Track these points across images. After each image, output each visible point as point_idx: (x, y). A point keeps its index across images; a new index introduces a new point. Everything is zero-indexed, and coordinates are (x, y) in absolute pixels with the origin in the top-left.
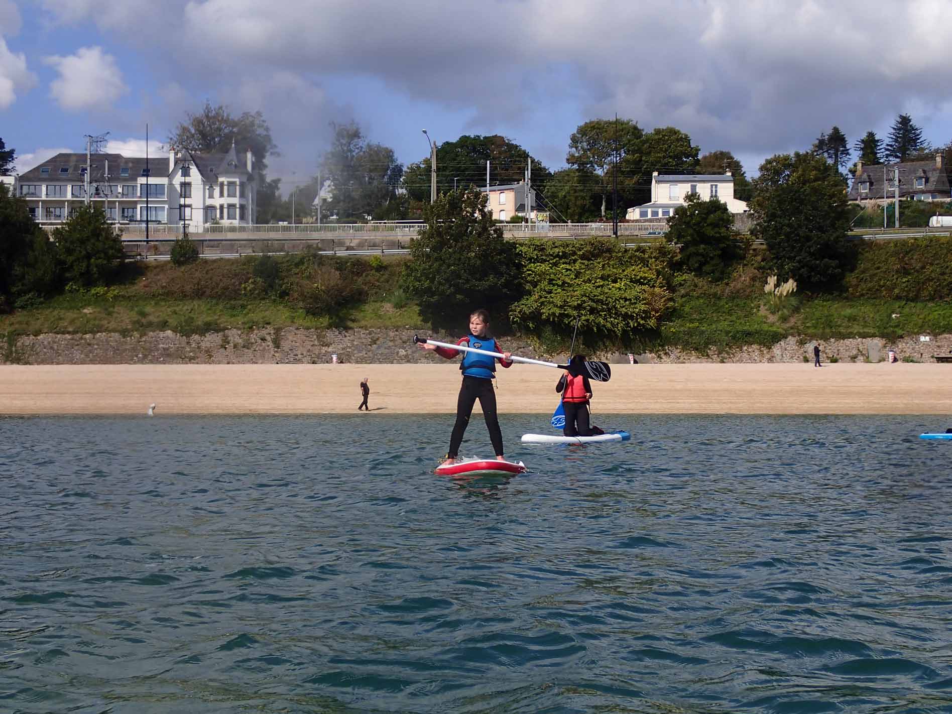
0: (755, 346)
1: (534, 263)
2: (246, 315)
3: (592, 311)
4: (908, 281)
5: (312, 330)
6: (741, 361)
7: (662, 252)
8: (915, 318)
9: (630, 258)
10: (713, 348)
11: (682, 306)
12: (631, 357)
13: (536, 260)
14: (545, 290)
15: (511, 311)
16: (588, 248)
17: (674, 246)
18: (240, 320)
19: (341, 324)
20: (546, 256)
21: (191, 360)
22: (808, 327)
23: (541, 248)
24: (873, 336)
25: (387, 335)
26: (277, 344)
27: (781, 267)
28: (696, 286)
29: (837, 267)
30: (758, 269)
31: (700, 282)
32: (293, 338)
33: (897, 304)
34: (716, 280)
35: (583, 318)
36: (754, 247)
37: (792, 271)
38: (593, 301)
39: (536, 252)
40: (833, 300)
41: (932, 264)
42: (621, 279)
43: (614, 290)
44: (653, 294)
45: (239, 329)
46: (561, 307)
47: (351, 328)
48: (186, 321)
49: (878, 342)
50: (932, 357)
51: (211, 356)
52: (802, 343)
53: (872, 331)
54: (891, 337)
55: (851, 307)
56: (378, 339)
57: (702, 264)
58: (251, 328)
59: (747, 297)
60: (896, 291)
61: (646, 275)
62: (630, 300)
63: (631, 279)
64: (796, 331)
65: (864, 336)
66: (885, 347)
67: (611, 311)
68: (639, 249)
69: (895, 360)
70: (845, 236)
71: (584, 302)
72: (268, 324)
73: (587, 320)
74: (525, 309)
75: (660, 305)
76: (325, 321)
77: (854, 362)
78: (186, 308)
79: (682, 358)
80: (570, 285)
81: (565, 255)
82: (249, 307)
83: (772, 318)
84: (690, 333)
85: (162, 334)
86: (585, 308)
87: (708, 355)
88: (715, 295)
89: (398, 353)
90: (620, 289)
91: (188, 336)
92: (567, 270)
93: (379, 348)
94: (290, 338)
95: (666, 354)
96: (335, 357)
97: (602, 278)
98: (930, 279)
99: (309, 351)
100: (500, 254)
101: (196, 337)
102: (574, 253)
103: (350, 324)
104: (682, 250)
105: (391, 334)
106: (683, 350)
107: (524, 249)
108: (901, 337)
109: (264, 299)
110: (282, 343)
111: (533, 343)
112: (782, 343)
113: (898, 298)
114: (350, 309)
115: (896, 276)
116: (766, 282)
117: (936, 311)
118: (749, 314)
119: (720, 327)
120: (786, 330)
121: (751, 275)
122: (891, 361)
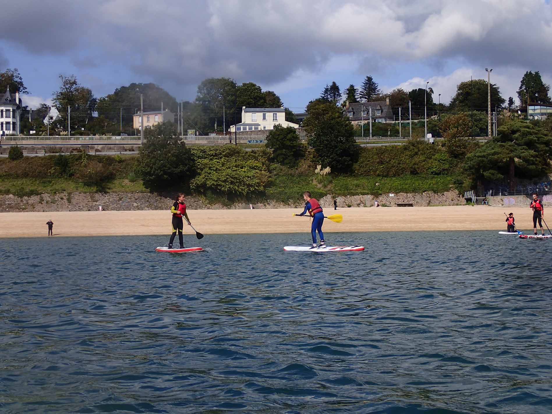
1: (201, 159)
2: (52, 186)
3: (232, 183)
4: (383, 167)
5: (88, 194)
7: (264, 153)
8: (387, 185)
9: (249, 156)
10: (291, 201)
11: (275, 180)
12: (251, 205)
13: (201, 158)
14: (207, 173)
15: (191, 183)
16: (228, 151)
17: (270, 150)
18: (49, 188)
19: (103, 190)
20: (207, 155)
21: (24, 210)
22: (337, 190)
23: (204, 152)
24: (368, 194)
25: (127, 196)
26: (69, 201)
27: (323, 161)
28: (281, 170)
29: (350, 160)
30: (312, 161)
31: (284, 168)
32: (77, 197)
33: (378, 178)
34: (291, 167)
35: (228, 186)
36: (309, 150)
37: (328, 163)
38: (232, 178)
39: (201, 153)
40: (348, 177)
41: (394, 159)
42: (245, 167)
43: (242, 172)
44: (261, 174)
45: (48, 193)
46: (216, 181)
47: (108, 192)
48: (20, 190)
49: (370, 197)
50: (395, 204)
51: (34, 208)
53: (367, 192)
54: (376, 195)
55: (357, 180)
56: (122, 198)
57: (284, 159)
58: (55, 193)
59: (307, 175)
60: (378, 172)
61: (258, 165)
62: (250, 177)
63: (250, 167)
64: (330, 192)
65: (363, 194)
66: (373, 199)
67: (241, 182)
68: (253, 152)
69: (378, 205)
70: (353, 145)
71: (228, 178)
72: (65, 190)
73: (230, 187)
74: (198, 182)
75: (265, 179)
76: (94, 189)
77: (359, 207)
78: (19, 183)
79: (276, 206)
80: (219, 170)
81: (216, 155)
82: (53, 182)
83: (319, 186)
84: (280, 193)
85: (7, 197)
86: (228, 182)
87: (289, 204)
88: (291, 174)
89: (133, 204)
90: (245, 172)
91: (21, 197)
92: (218, 162)
93: (123, 202)
94: (76, 198)
95: (268, 204)
96: (100, 208)
97: (236, 166)
98: (393, 166)
99: (86, 204)
100: (184, 155)
101: (26, 198)
102: (221, 154)
103: (108, 190)
104: (274, 152)
105: (129, 195)
106: (277, 202)
107: (195, 152)
108: (381, 194)
109: (60, 178)
110: (72, 200)
111: (202, 200)
112: (324, 198)
113: (379, 175)
114: (107, 182)
115: (377, 165)
116: (316, 168)
117: (396, 182)
118: (308, 184)
119: (294, 191)
120: (326, 192)
121: (308, 164)
122: (376, 206)
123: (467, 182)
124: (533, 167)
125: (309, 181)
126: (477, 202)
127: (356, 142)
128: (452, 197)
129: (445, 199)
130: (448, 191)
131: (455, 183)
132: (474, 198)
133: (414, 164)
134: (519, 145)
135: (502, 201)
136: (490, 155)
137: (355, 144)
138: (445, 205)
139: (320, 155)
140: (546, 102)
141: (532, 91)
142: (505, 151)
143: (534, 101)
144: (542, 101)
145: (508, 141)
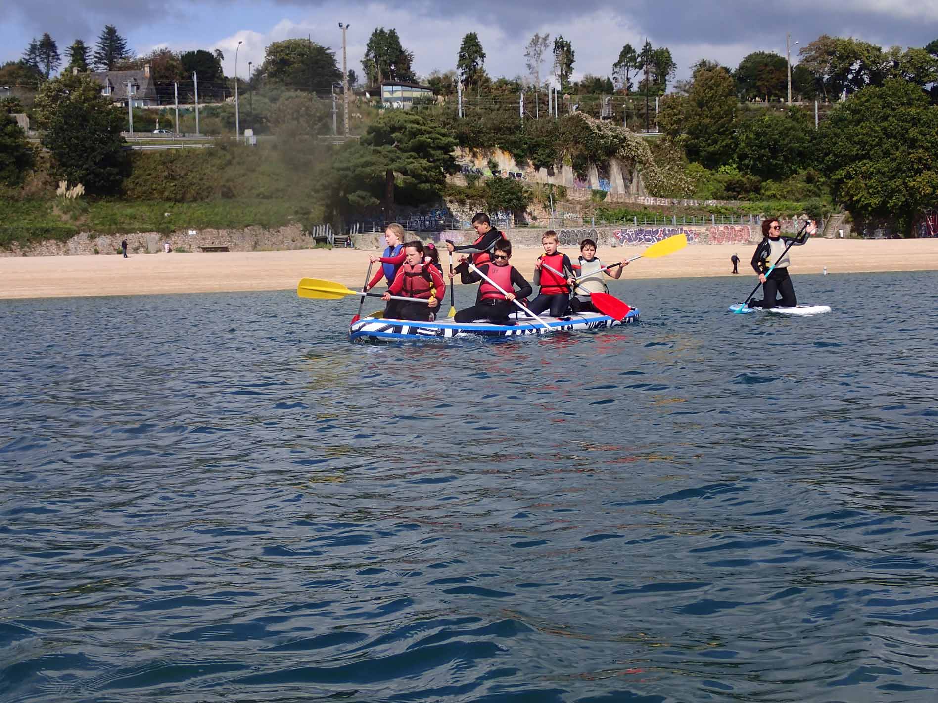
0: (53, 241)
4: (175, 186)
6: (40, 254)
8: (183, 216)
10: (16, 243)
22: (97, 224)
24: (151, 231)
27: (70, 174)
29: (117, 174)
30: (50, 175)
33: (167, 205)
34: (12, 185)
36: (41, 155)
37: (80, 177)
40: (115, 201)
41: (192, 171)
49: (155, 236)
50: (199, 247)
52: (92, 238)
53: (149, 227)
54: (166, 232)
55: (131, 207)
59: (42, 199)
60: (166, 194)
64: (86, 228)
65: (144, 231)
66: (161, 240)
69: (170, 251)
70: (122, 147)
77: (137, 253)
83: (65, 217)
87: (11, 250)
88: (12, 198)
98: (192, 184)
108: (174, 232)
112: (75, 238)
113: (168, 199)
115: (164, 182)
116: (58, 187)
117: (198, 210)
118: (45, 214)
119: (21, 225)
120: (78, 227)
121: (43, 180)
122: (167, 250)
123: (317, 211)
124: (427, 186)
125: (46, 208)
126: (337, 243)
127: (125, 142)
128: (293, 235)
129: (280, 238)
130: (285, 225)
131: (296, 212)
132: (331, 237)
133: (227, 181)
134: (403, 151)
135: (377, 241)
136: (358, 167)
137: (125, 145)
138: (283, 249)
139: (63, 164)
140: (407, 79)
141: (385, 61)
142: (382, 160)
143: (389, 78)
144: (402, 77)
145: (386, 143)
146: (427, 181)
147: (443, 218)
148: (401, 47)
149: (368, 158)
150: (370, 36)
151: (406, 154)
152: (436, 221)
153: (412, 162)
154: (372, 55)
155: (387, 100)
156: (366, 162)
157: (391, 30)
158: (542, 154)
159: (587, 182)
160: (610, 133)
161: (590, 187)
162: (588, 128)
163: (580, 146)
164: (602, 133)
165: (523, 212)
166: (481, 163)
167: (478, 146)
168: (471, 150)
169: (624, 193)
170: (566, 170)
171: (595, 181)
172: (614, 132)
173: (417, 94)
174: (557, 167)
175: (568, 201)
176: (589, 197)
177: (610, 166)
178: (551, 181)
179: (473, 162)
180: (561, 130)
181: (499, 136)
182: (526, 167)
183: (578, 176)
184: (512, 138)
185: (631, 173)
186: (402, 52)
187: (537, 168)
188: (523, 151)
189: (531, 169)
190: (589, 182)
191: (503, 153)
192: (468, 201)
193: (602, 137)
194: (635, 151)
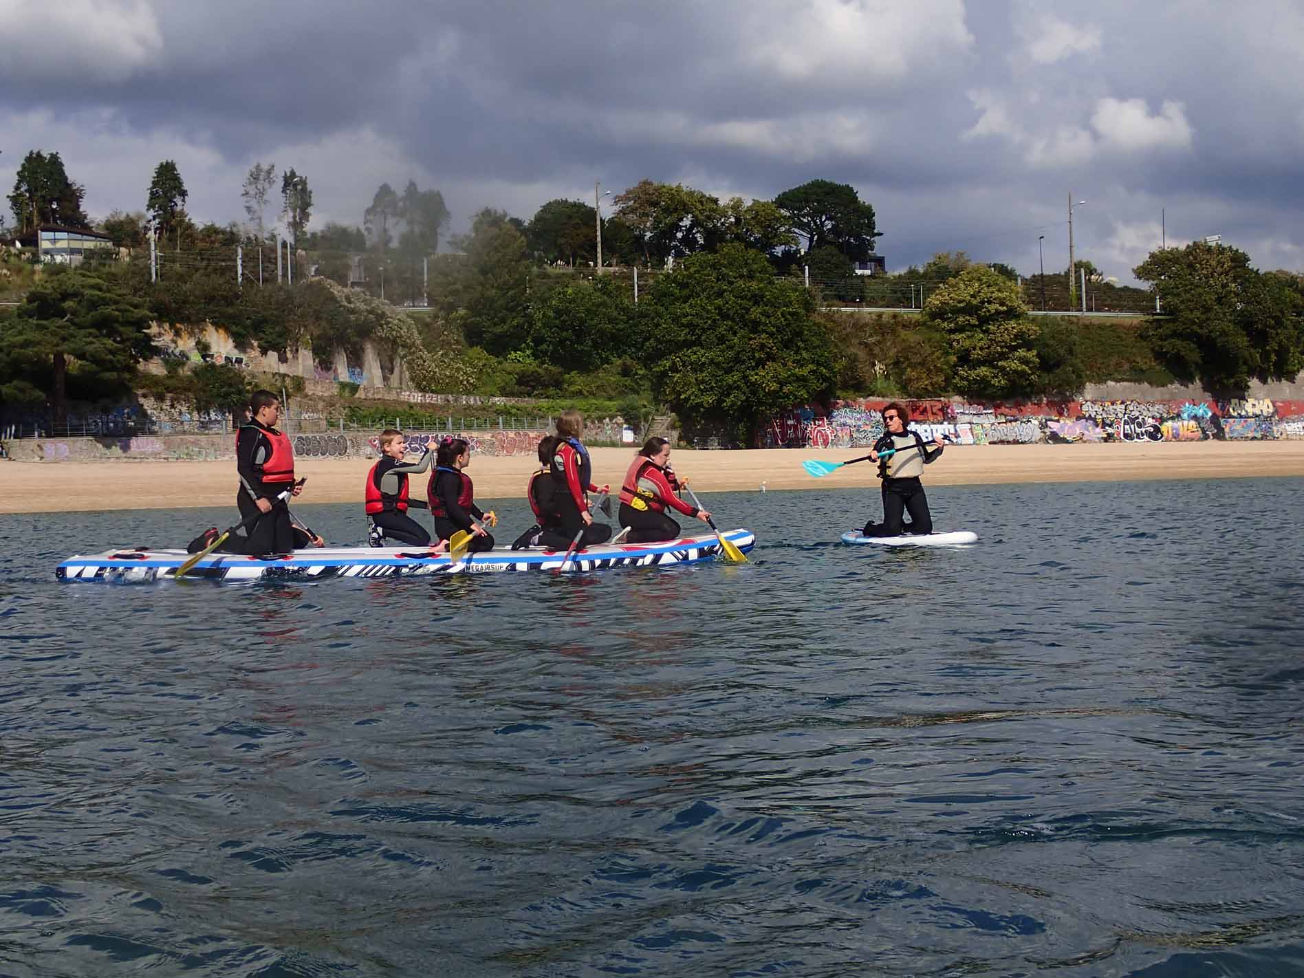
124: (112, 375)
134: (80, 327)
135: (42, 449)
136: (16, 347)
140: (75, 223)
141: (43, 197)
142: (48, 338)
143: (50, 222)
144: (66, 219)
145: (54, 315)
146: (113, 369)
147: (134, 418)
148: (66, 178)
149: (30, 335)
150: (23, 162)
151: (83, 332)
152: (124, 423)
153: (91, 343)
154: (24, 188)
155: (46, 252)
156: (26, 340)
157: (52, 154)
158: (271, 333)
159: (331, 372)
160: (363, 307)
161: (336, 378)
162: (333, 298)
163: (323, 323)
164: (352, 306)
165: (244, 411)
166: (187, 344)
167: (182, 321)
168: (172, 326)
169: (381, 386)
170: (304, 355)
171: (343, 371)
172: (369, 304)
173: (89, 244)
174: (291, 351)
175: (307, 396)
176: (335, 391)
177: (363, 350)
178: (283, 369)
179: (175, 342)
180: (297, 301)
181: (211, 307)
182: (249, 350)
183: (320, 363)
184: (230, 310)
185: (391, 360)
186: (69, 186)
187: (264, 352)
188: (245, 328)
189: (255, 353)
190: (335, 371)
191: (216, 330)
192: (169, 395)
193: (353, 312)
194: (397, 331)
